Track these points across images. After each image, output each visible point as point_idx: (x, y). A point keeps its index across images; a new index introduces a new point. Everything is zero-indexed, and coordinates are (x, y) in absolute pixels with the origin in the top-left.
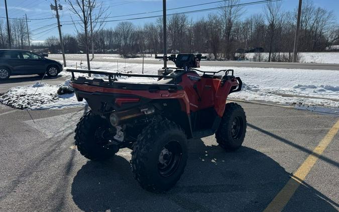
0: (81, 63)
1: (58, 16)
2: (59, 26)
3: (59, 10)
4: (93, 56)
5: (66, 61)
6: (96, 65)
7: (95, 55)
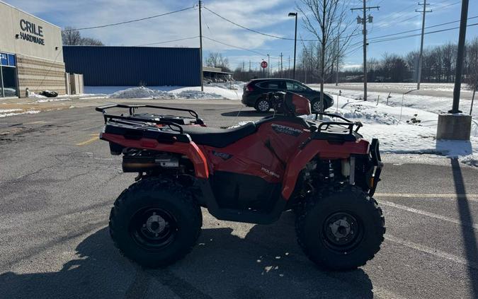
0: (389, 97)
1: (365, 32)
2: (365, 45)
3: (367, 24)
4: (419, 85)
5: (368, 93)
6: (410, 100)
7: (421, 84)
